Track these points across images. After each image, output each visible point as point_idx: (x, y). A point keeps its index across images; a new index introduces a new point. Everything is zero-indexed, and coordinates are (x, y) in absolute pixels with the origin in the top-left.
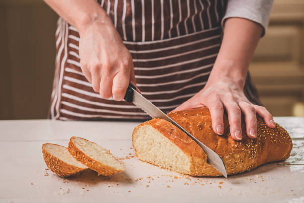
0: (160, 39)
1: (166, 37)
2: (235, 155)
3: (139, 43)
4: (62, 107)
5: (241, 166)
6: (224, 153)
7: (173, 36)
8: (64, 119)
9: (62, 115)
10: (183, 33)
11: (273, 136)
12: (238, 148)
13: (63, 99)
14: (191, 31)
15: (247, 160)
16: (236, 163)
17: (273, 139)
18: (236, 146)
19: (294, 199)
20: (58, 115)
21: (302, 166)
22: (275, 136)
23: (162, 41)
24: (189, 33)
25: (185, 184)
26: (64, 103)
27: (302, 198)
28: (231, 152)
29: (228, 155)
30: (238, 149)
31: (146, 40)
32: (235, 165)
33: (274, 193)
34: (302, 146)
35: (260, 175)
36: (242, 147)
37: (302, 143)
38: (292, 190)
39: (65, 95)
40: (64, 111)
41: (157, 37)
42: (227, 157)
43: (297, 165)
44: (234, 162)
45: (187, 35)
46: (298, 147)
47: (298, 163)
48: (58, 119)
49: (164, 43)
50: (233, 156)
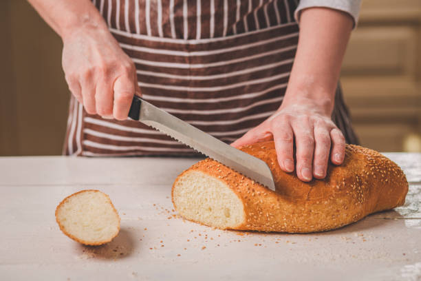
0: (221, 36)
1: (230, 33)
2: (337, 199)
3: (193, 42)
4: (85, 137)
5: (344, 215)
6: (323, 197)
7: (239, 32)
8: (88, 153)
9: (85, 148)
10: (252, 27)
11: (384, 174)
12: (340, 190)
13: (86, 125)
14: (263, 25)
15: (352, 206)
16: (338, 211)
17: (384, 179)
18: (338, 187)
19: (407, 266)
20: (80, 150)
21: (419, 221)
22: (387, 173)
23: (224, 38)
24: (261, 27)
25: (256, 245)
26: (88, 131)
27: (418, 265)
28: (331, 195)
29: (327, 200)
30: (340, 192)
31: (202, 37)
32: (336, 214)
33: (379, 257)
34: (419, 193)
35: (360, 233)
36: (345, 189)
37: (418, 189)
38: (404, 254)
39: (88, 120)
40: (88, 143)
41: (218, 33)
42: (326, 202)
43: (412, 219)
44: (335, 210)
45: (258, 31)
46: (413, 195)
47: (413, 217)
48: (80, 155)
49: (228, 41)
50: (334, 202)
